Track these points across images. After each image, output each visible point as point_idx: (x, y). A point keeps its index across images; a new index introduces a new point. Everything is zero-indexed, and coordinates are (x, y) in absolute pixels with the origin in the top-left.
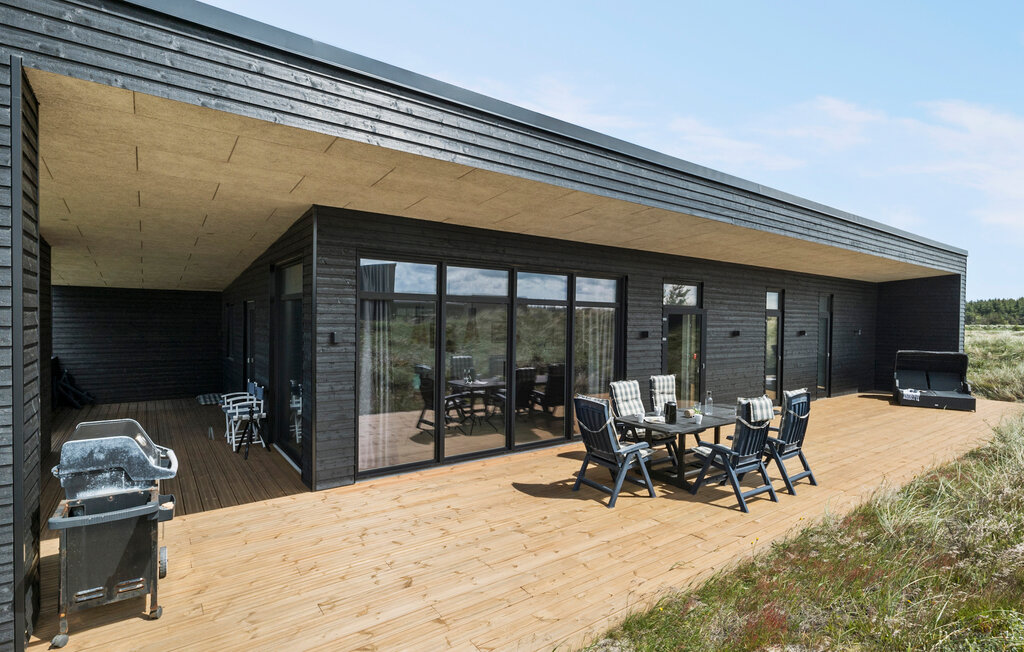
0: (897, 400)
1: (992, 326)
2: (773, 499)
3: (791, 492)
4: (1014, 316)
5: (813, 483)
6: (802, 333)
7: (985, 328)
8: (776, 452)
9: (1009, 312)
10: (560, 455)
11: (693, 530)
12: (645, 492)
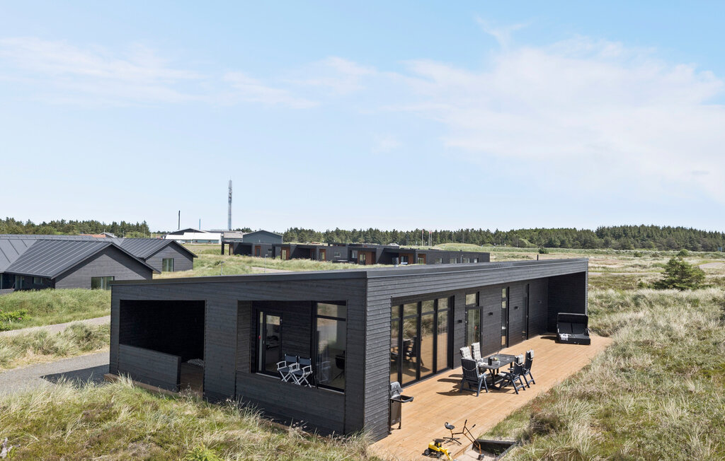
0: (558, 340)
1: (622, 251)
2: (524, 390)
3: (529, 387)
4: (637, 240)
5: (534, 383)
6: (516, 308)
7: (617, 253)
8: (523, 373)
9: (634, 237)
10: (439, 381)
11: (507, 400)
12: (485, 391)
